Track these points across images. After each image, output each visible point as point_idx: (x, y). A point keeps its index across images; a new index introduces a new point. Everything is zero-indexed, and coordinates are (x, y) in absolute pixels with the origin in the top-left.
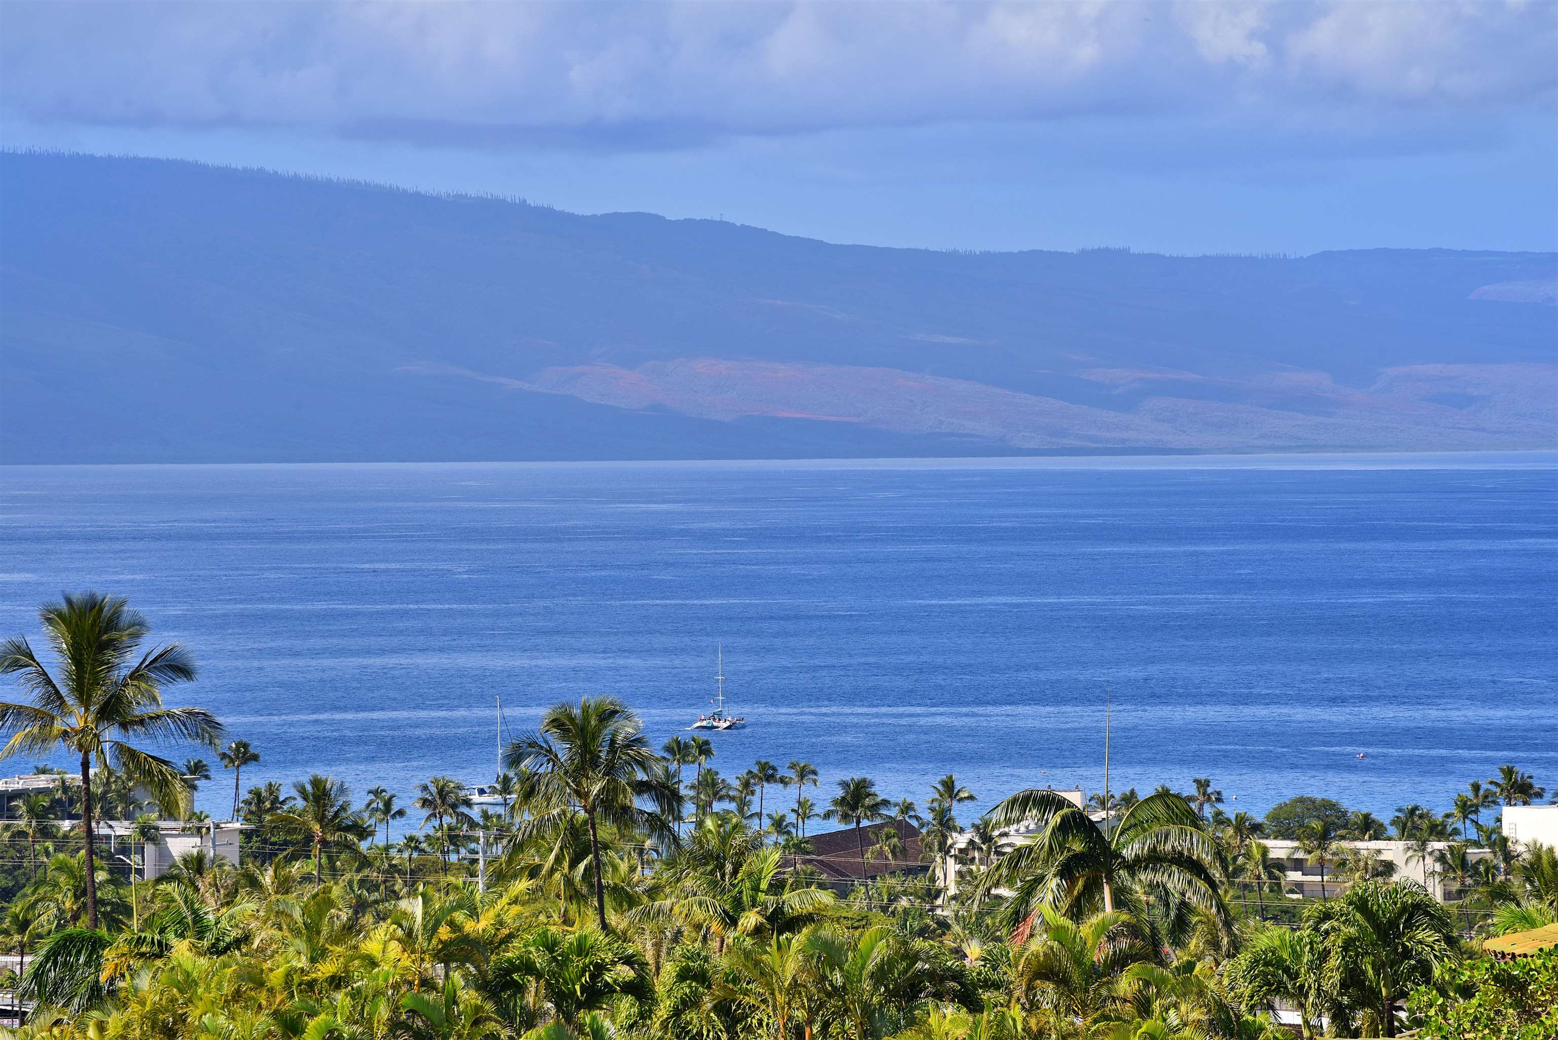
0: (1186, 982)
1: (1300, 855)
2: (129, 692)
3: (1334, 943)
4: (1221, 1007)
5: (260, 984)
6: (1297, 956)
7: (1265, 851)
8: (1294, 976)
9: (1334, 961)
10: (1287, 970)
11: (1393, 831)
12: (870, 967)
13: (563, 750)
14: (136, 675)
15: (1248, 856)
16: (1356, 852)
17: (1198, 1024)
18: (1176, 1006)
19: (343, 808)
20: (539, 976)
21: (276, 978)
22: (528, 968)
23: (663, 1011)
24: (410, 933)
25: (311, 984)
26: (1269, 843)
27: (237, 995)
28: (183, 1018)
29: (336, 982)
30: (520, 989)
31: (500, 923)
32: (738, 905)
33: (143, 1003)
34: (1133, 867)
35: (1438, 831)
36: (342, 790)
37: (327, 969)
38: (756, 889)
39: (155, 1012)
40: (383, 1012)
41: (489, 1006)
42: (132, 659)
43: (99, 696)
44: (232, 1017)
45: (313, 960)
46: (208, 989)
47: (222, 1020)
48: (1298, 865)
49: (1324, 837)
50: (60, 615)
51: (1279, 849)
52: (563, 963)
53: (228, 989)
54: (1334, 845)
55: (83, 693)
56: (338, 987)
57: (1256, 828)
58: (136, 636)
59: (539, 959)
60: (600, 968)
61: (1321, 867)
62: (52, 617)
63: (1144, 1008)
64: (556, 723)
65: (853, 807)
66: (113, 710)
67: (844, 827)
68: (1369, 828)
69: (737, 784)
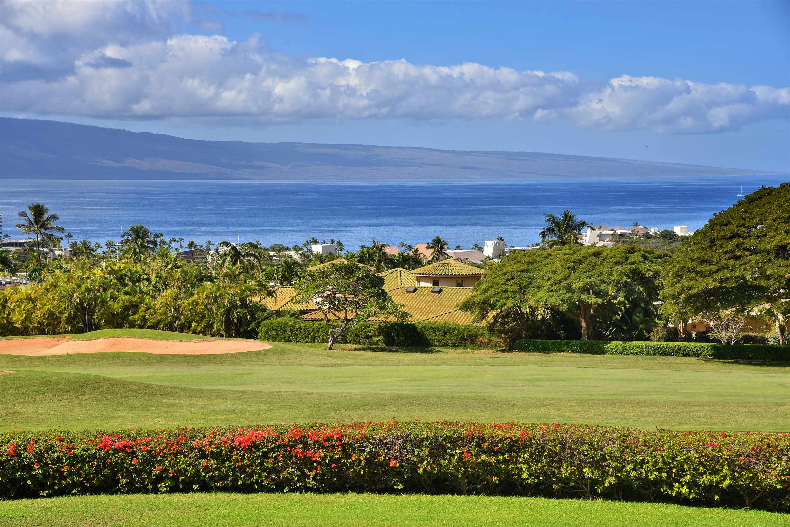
0: (253, 277)
1: (275, 254)
2: (46, 223)
3: (280, 270)
4: (259, 281)
5: (73, 278)
6: (274, 272)
7: (269, 254)
8: (273, 276)
9: (280, 273)
10: (272, 275)
11: (292, 250)
12: (194, 275)
13: (133, 235)
14: (47, 219)
15: (266, 255)
16: (285, 254)
17: (255, 285)
18: (251, 281)
19: (90, 246)
20: (128, 277)
21: (76, 277)
22: (126, 275)
23: (153, 283)
24: (102, 269)
25: (83, 278)
26: (270, 252)
27: (68, 280)
28: (58, 284)
29: (88, 278)
30: (124, 279)
31: (120, 267)
32: (168, 264)
33: (49, 281)
34: (243, 256)
35: (300, 249)
36: (89, 242)
37: (86, 275)
38: (171, 261)
39: (52, 283)
40: (97, 283)
41: (118, 283)
42: (46, 216)
43: (40, 223)
44: (67, 284)
45: (83, 274)
46: (62, 279)
47: (65, 285)
48: (275, 256)
49: (280, 251)
50: (32, 208)
51: (272, 253)
52: (133, 274)
53: (66, 279)
54: (281, 252)
55: (37, 223)
56: (88, 279)
57: (267, 250)
58: (47, 212)
59: (128, 274)
60: (140, 275)
61: (279, 257)
62: (30, 208)
63: (245, 282)
64: (131, 230)
65: (191, 246)
66: (43, 226)
67: (189, 250)
68: (288, 249)
69: (168, 242)
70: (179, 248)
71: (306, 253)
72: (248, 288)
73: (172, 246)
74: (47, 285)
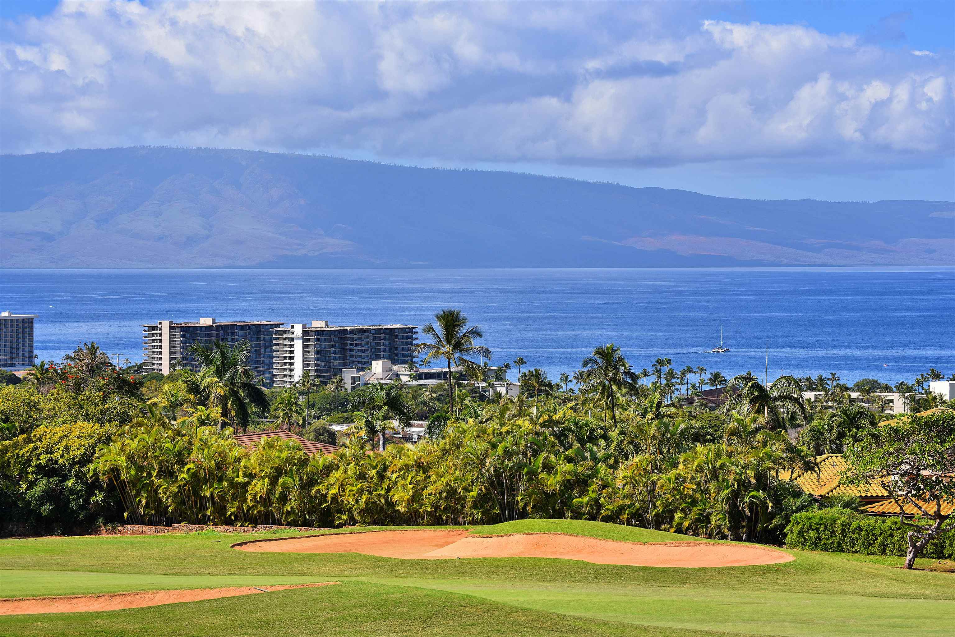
0: (779, 436)
1: (861, 397)
2: (463, 341)
3: (835, 424)
4: (790, 444)
5: (485, 433)
6: (824, 428)
7: (850, 396)
8: (823, 435)
9: (835, 430)
10: (820, 433)
11: (895, 390)
12: (679, 431)
13: (600, 361)
14: (465, 335)
15: (844, 398)
16: (879, 396)
17: (782, 450)
18: (775, 444)
19: (545, 379)
20: (573, 432)
21: (490, 431)
22: (570, 430)
23: (614, 444)
24: (532, 419)
25: (501, 433)
26: (851, 393)
27: (478, 436)
28: (461, 443)
29: (508, 433)
30: (567, 436)
31: (564, 415)
33: (450, 437)
35: (909, 389)
36: (545, 373)
37: (505, 429)
39: (453, 440)
40: (523, 442)
41: (556, 442)
42: (464, 330)
43: (453, 342)
44: (477, 442)
45: (501, 426)
46: (469, 433)
47: (473, 444)
48: (862, 401)
49: (868, 392)
50: (442, 316)
51: (854, 395)
52: (581, 429)
53: (475, 434)
54: (872, 394)
55: (449, 342)
56: (509, 435)
57: (847, 389)
58: (464, 323)
59: (573, 427)
60: (593, 430)
61: (868, 401)
62: (439, 317)
63: (765, 445)
64: (598, 353)
65: (715, 381)
66: (458, 346)
67: (711, 388)
68: (887, 388)
69: (679, 373)
70: (698, 385)
71: (918, 396)
72: (769, 456)
73: (686, 381)
74: (446, 444)
